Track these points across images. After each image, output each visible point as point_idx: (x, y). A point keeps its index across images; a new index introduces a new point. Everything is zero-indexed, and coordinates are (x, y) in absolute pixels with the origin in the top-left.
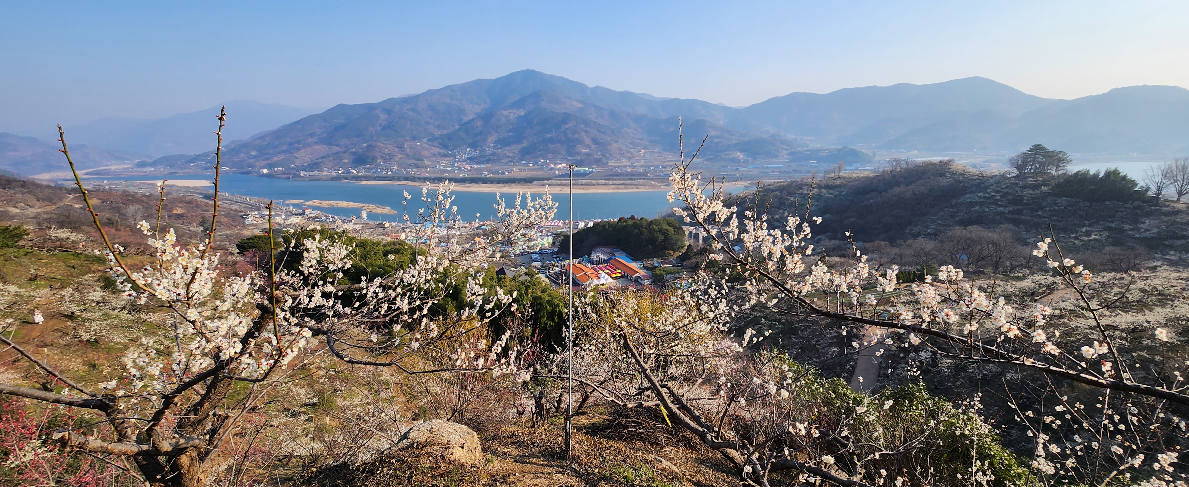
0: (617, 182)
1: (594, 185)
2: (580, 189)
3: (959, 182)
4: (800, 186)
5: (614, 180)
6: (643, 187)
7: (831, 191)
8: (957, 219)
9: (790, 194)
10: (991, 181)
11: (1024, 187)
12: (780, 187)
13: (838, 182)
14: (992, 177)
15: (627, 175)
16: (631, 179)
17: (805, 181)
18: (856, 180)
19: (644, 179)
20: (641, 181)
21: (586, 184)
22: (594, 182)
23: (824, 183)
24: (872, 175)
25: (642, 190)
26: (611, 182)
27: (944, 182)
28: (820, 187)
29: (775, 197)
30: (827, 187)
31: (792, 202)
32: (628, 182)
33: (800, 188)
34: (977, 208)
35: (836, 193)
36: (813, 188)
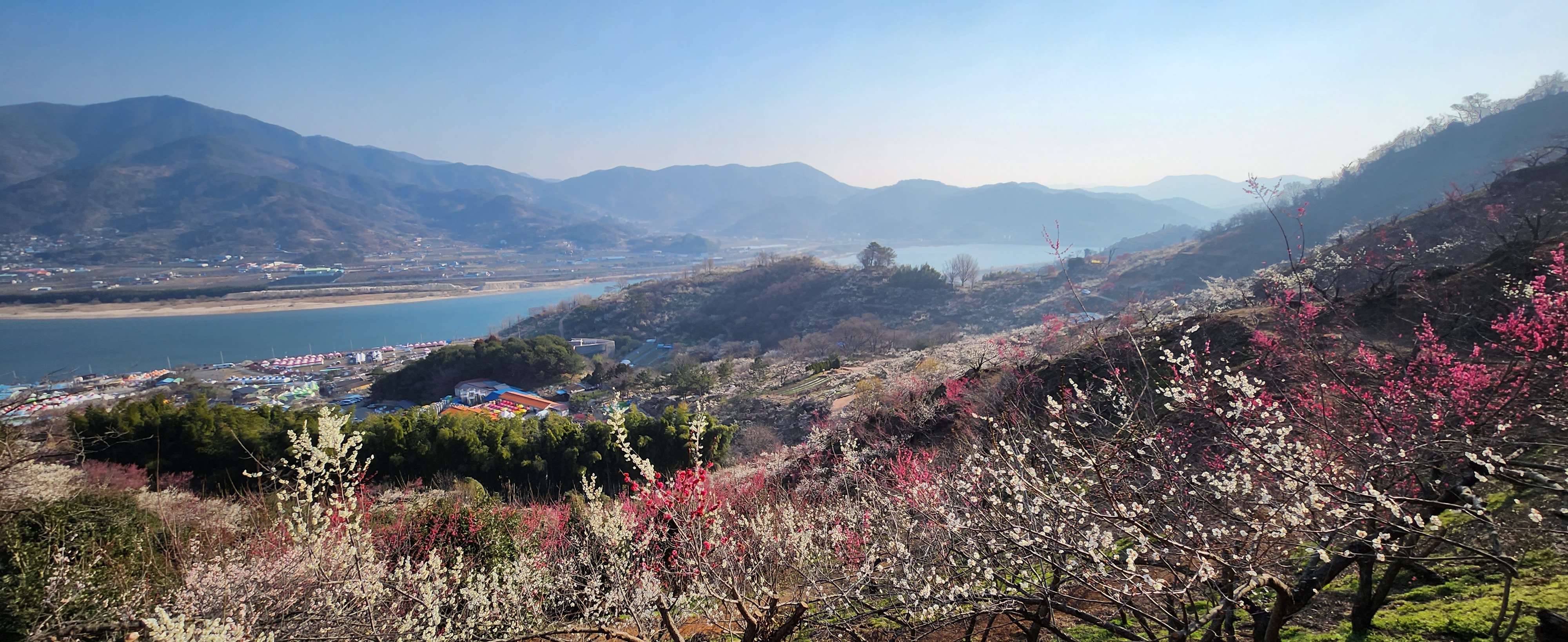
0: (394, 288)
1: (352, 294)
2: (328, 301)
3: (823, 276)
4: (673, 284)
5: (385, 284)
6: (439, 293)
7: (706, 289)
8: (829, 311)
10: (847, 275)
11: (872, 280)
12: (649, 286)
13: (711, 279)
14: (847, 271)
15: (408, 277)
16: (417, 283)
17: (676, 279)
18: (729, 276)
19: (437, 282)
20: (434, 285)
21: (337, 294)
22: (351, 289)
23: (697, 280)
24: (741, 270)
25: (438, 298)
26: (382, 289)
27: (811, 276)
28: (694, 285)
29: (650, 298)
30: (701, 285)
31: (669, 304)
32: (412, 287)
33: (674, 287)
34: (842, 300)
35: (713, 291)
36: (687, 287)
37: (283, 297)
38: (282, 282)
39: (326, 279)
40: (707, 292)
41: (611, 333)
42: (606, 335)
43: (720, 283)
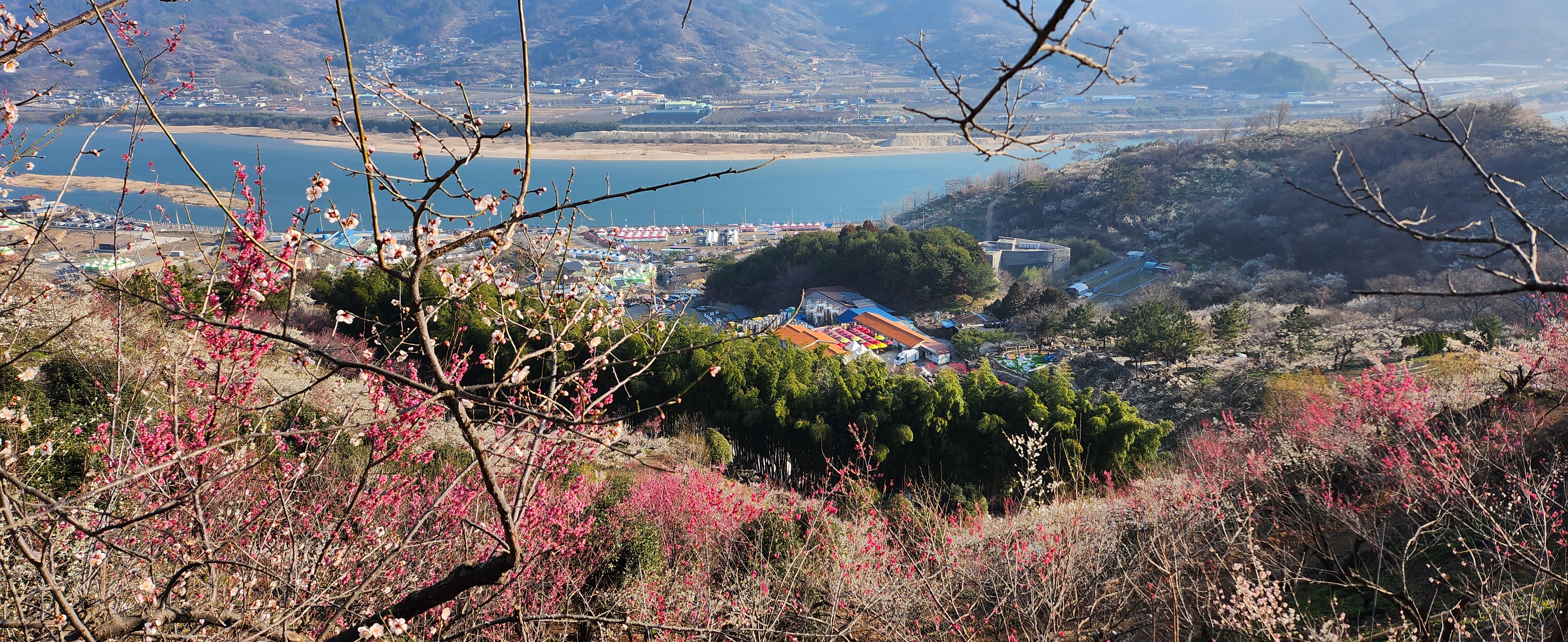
0: (770, 135)
1: (717, 142)
2: (687, 151)
3: (1530, 148)
4: (1198, 152)
5: (761, 130)
6: (830, 147)
7: (1263, 165)
9: (1178, 170)
12: (1153, 153)
13: (1278, 145)
15: (791, 121)
16: (801, 130)
17: (1206, 142)
18: (1315, 140)
19: (829, 129)
20: (824, 134)
21: (699, 141)
22: (717, 135)
23: (1249, 146)
24: (1347, 129)
25: (827, 154)
26: (755, 136)
28: (1240, 155)
29: (1148, 176)
30: (1255, 155)
31: (1183, 189)
32: (794, 135)
33: (1199, 157)
35: (1274, 169)
36: (1225, 158)
37: (635, 141)
38: (636, 120)
39: (689, 118)
40: (1264, 170)
41: (1070, 233)
42: (1059, 237)
43: (1293, 153)
